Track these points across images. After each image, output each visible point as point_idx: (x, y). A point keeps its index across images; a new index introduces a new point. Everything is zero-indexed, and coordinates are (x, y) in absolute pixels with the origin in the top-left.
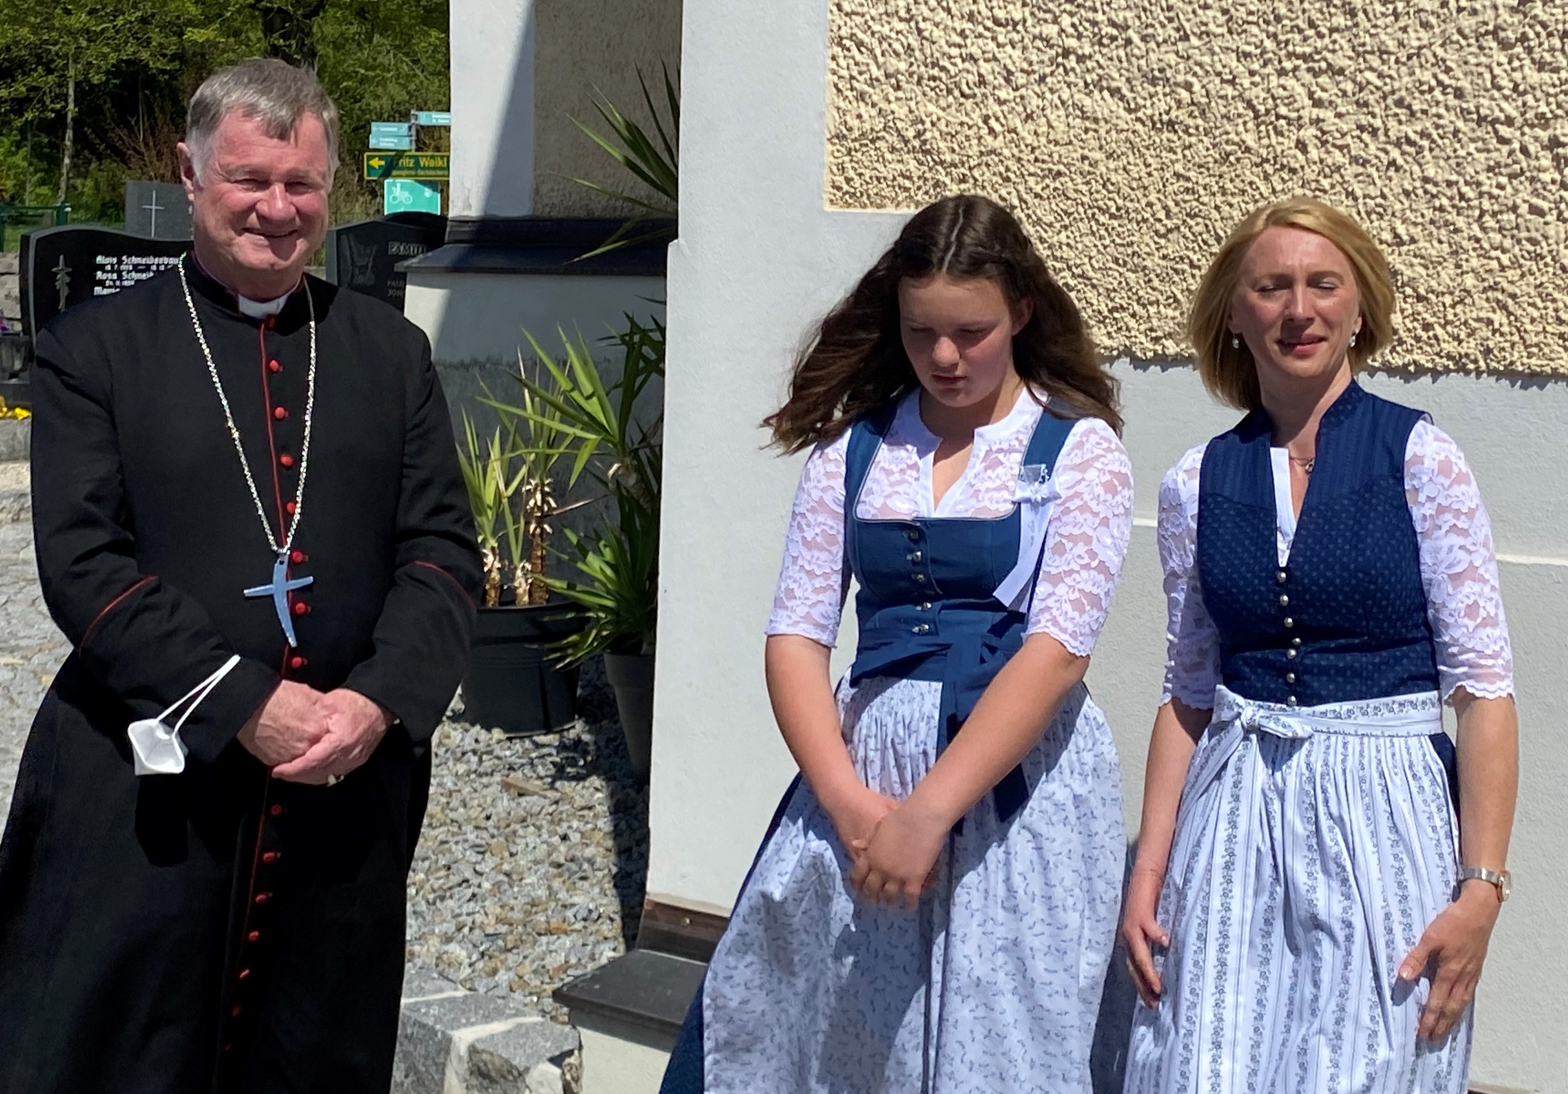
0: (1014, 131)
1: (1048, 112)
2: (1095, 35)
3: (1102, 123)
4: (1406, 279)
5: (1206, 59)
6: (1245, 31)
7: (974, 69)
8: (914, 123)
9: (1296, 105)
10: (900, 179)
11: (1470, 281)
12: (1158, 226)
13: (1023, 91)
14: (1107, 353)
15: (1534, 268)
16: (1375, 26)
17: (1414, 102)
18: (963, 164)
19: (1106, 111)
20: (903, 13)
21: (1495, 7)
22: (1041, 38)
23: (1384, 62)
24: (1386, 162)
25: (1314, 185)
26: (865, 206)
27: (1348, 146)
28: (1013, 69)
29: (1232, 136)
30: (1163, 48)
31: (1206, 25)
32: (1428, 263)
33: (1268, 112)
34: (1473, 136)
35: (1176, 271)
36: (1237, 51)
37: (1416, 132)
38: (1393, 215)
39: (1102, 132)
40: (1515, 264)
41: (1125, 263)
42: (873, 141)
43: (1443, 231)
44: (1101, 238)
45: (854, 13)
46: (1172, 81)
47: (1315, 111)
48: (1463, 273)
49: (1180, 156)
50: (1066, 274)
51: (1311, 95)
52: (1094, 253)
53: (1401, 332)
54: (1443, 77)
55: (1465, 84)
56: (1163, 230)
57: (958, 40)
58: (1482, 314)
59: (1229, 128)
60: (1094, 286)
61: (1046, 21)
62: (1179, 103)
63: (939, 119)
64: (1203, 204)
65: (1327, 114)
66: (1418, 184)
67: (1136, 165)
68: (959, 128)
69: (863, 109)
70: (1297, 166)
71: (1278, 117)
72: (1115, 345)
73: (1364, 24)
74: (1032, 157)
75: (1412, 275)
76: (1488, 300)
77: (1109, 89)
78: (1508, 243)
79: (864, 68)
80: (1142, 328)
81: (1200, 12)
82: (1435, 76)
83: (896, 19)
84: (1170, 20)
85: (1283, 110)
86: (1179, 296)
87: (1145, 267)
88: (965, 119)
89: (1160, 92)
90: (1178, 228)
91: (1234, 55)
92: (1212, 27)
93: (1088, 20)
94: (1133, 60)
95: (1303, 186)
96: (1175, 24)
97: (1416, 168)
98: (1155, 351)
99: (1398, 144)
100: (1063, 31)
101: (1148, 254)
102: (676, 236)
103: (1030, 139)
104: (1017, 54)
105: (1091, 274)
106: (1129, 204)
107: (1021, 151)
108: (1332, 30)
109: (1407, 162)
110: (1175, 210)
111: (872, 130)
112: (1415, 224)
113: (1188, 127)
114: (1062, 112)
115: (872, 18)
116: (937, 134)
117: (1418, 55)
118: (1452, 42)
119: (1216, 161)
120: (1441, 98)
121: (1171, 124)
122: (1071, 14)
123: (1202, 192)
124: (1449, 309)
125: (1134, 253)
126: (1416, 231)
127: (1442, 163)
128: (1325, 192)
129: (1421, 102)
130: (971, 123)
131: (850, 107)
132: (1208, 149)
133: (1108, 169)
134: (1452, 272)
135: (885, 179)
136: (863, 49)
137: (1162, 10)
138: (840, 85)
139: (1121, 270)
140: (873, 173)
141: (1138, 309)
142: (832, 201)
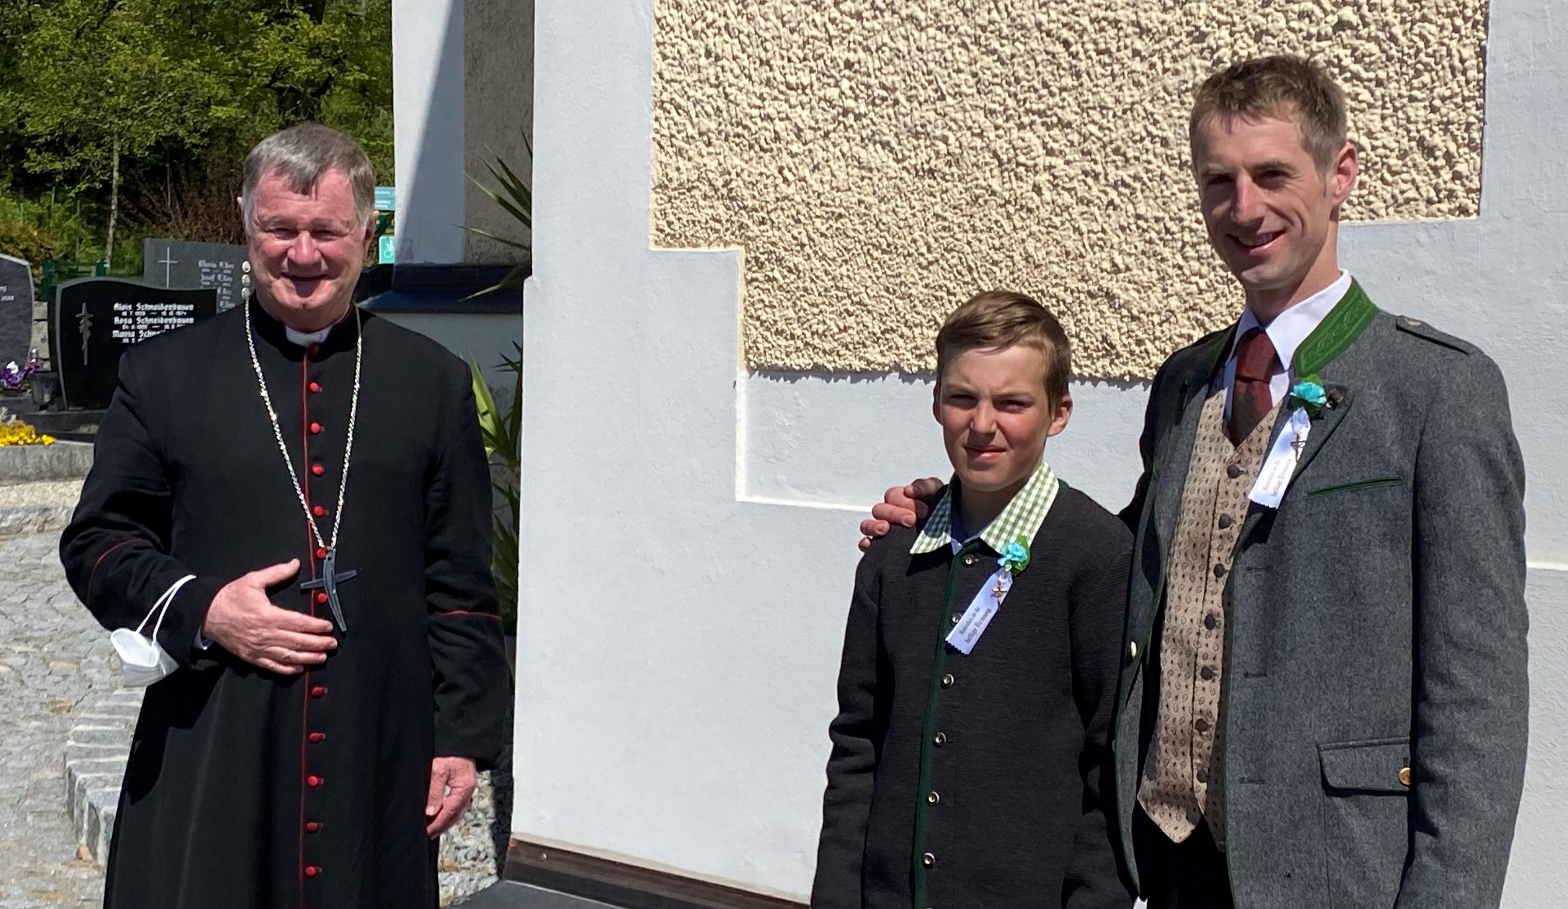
0: (804, 179)
1: (831, 163)
2: (869, 96)
3: (875, 172)
4: (1122, 302)
5: (959, 116)
6: (991, 91)
7: (771, 127)
8: (722, 174)
9: (1033, 154)
10: (711, 222)
11: (1174, 302)
12: (921, 259)
13: (811, 146)
14: (880, 369)
15: (1226, 291)
16: (1096, 86)
17: (1128, 150)
18: (762, 209)
19: (878, 161)
20: (713, 80)
21: (1193, 68)
22: (826, 101)
23: (1103, 116)
24: (1105, 202)
25: (1047, 223)
26: (682, 246)
27: (1074, 189)
28: (802, 127)
29: (981, 182)
30: (924, 108)
31: (959, 86)
32: (1143, 288)
33: (1009, 161)
34: (1176, 178)
35: (936, 298)
36: (984, 109)
37: (1130, 176)
38: (1112, 247)
39: (876, 180)
40: (1211, 287)
41: (895, 291)
42: (689, 190)
43: (1152, 261)
44: (875, 270)
45: (672, 80)
46: (932, 135)
47: (1049, 160)
48: (1168, 296)
49: (939, 199)
50: (847, 301)
51: (1045, 145)
52: (869, 283)
53: (1118, 347)
54: (1151, 128)
55: (1169, 134)
56: (925, 263)
57: (758, 102)
58: (1184, 331)
59: (978, 174)
60: (869, 312)
61: (829, 85)
62: (937, 153)
63: (742, 170)
64: (958, 240)
65: (1058, 162)
66: (1132, 220)
67: (903, 207)
68: (758, 178)
69: (681, 163)
70: (1034, 206)
71: (1018, 164)
72: (887, 362)
73: (1088, 84)
74: (819, 201)
75: (1127, 298)
76: (1189, 318)
77: (881, 143)
78: (1205, 270)
79: (681, 128)
80: (909, 346)
81: (954, 75)
82: (1145, 127)
83: (707, 85)
84: (930, 83)
85: (1022, 159)
87: (911, 295)
88: (764, 170)
89: (923, 145)
91: (982, 112)
92: (964, 88)
93: (863, 84)
94: (900, 117)
95: (1038, 224)
96: (934, 86)
97: (1130, 207)
99: (1115, 187)
100: (843, 93)
101: (914, 284)
102: (530, 274)
103: (817, 187)
104: (806, 113)
105: (867, 301)
106: (897, 241)
107: (809, 197)
108: (1062, 89)
109: (1122, 201)
110: (935, 245)
111: (688, 180)
112: (1130, 255)
113: (945, 174)
114: (842, 163)
115: (688, 85)
116: (741, 184)
117: (1131, 110)
118: (1158, 98)
119: (967, 204)
120: (1150, 146)
121: (931, 171)
122: (850, 79)
123: (956, 229)
124: (1158, 327)
125: (901, 283)
126: (1130, 261)
127: (1151, 202)
128: (1056, 228)
129: (1134, 150)
130: (768, 173)
131: (670, 161)
132: (961, 193)
133: (880, 211)
134: (1159, 295)
135: (699, 222)
136: (681, 111)
137: (924, 74)
138: (662, 143)
139: (891, 297)
140: (691, 217)
141: (905, 330)
142: (656, 242)
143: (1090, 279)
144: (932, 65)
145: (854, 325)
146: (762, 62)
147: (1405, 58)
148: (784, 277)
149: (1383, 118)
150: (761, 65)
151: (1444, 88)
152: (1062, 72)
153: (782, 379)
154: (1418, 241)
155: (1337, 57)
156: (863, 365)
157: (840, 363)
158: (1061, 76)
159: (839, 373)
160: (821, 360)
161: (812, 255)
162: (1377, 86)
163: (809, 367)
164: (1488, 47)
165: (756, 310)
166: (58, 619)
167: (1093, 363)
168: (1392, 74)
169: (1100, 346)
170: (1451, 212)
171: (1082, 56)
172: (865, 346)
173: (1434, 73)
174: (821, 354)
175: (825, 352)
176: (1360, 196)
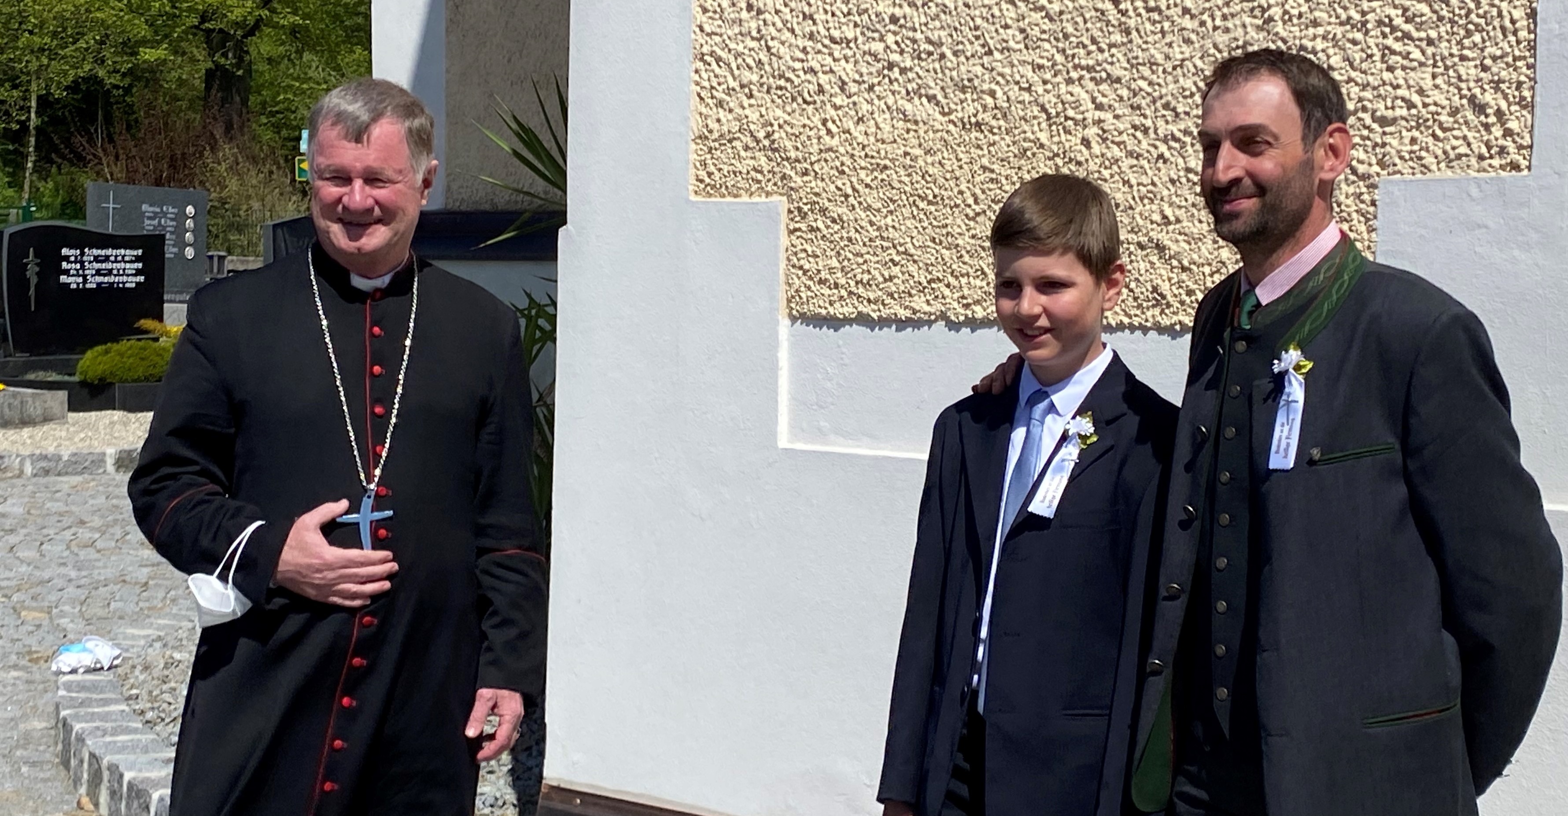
0: (848, 132)
1: (876, 115)
2: (915, 50)
3: (921, 124)
4: (1172, 253)
5: (1007, 71)
6: (1039, 47)
8: (764, 126)
9: (1082, 109)
10: (753, 173)
12: (968, 210)
13: (855, 98)
14: (926, 318)
16: (1146, 42)
17: (1178, 105)
18: (805, 161)
19: (924, 114)
20: (754, 33)
21: (1244, 26)
22: (870, 54)
23: (1153, 72)
24: (1155, 156)
26: (724, 196)
27: (1124, 142)
28: (847, 80)
29: (1029, 135)
30: (971, 62)
31: (1006, 42)
33: (1058, 114)
36: (1032, 64)
37: (1180, 130)
38: (1162, 199)
39: (921, 132)
41: (941, 243)
42: (730, 141)
44: (920, 221)
45: (713, 33)
46: (979, 89)
47: (1098, 114)
49: (986, 152)
50: (892, 251)
51: (1094, 100)
52: (915, 233)
53: (1169, 297)
56: (971, 214)
57: (801, 56)
59: (1026, 128)
60: (915, 262)
61: (874, 39)
62: (985, 107)
63: (785, 122)
65: (1108, 116)
66: (1182, 173)
67: (949, 159)
68: (802, 130)
69: (722, 114)
70: (1082, 159)
71: (1067, 118)
72: (933, 311)
73: (1137, 40)
74: (863, 154)
75: (1177, 250)
77: (927, 96)
79: (722, 80)
80: (956, 296)
81: (1001, 31)
82: (1195, 83)
83: (749, 38)
84: (977, 38)
85: (1071, 113)
86: (986, 269)
87: (957, 245)
88: (807, 122)
89: (970, 99)
90: (984, 212)
91: (1030, 67)
92: (1012, 44)
93: (908, 38)
94: (947, 71)
96: (982, 41)
97: (1180, 161)
98: (966, 316)
99: (1165, 141)
100: (888, 47)
101: (960, 234)
102: (565, 223)
103: (861, 139)
104: (850, 67)
105: (912, 251)
106: (943, 192)
107: (854, 149)
108: (1111, 46)
109: (1172, 155)
110: (982, 197)
111: (729, 132)
112: (1180, 207)
113: (992, 127)
114: (887, 116)
116: (784, 135)
117: (1181, 66)
118: (1209, 55)
119: (1015, 156)
121: (978, 125)
122: (895, 33)
123: (1004, 181)
125: (948, 234)
126: (1181, 213)
128: (1105, 180)
129: (1184, 105)
130: (812, 125)
131: (711, 113)
132: (1008, 146)
133: (926, 163)
134: (1209, 247)
135: (740, 173)
136: (721, 64)
137: (970, 29)
138: (702, 95)
139: (937, 247)
140: (731, 168)
141: (952, 280)
142: (696, 192)
143: (1140, 230)
144: (979, 21)
145: (900, 275)
146: (805, 17)
147: (1456, 18)
148: (828, 227)
149: (1434, 76)
150: (804, 19)
151: (1495, 48)
152: (1111, 29)
153: (825, 328)
154: (1470, 196)
155: (1388, 16)
156: (908, 313)
157: (885, 312)
158: (1110, 33)
159: (883, 322)
160: (865, 309)
161: (857, 205)
162: (1428, 45)
163: (853, 316)
164: (1539, 10)
165: (798, 260)
166: (24, 569)
167: (1143, 313)
168: (1443, 34)
169: (1150, 296)
170: (1502, 167)
171: (1131, 13)
172: (910, 295)
173: (1484, 34)
174: (865, 302)
175: (869, 301)
176: (1411, 152)
